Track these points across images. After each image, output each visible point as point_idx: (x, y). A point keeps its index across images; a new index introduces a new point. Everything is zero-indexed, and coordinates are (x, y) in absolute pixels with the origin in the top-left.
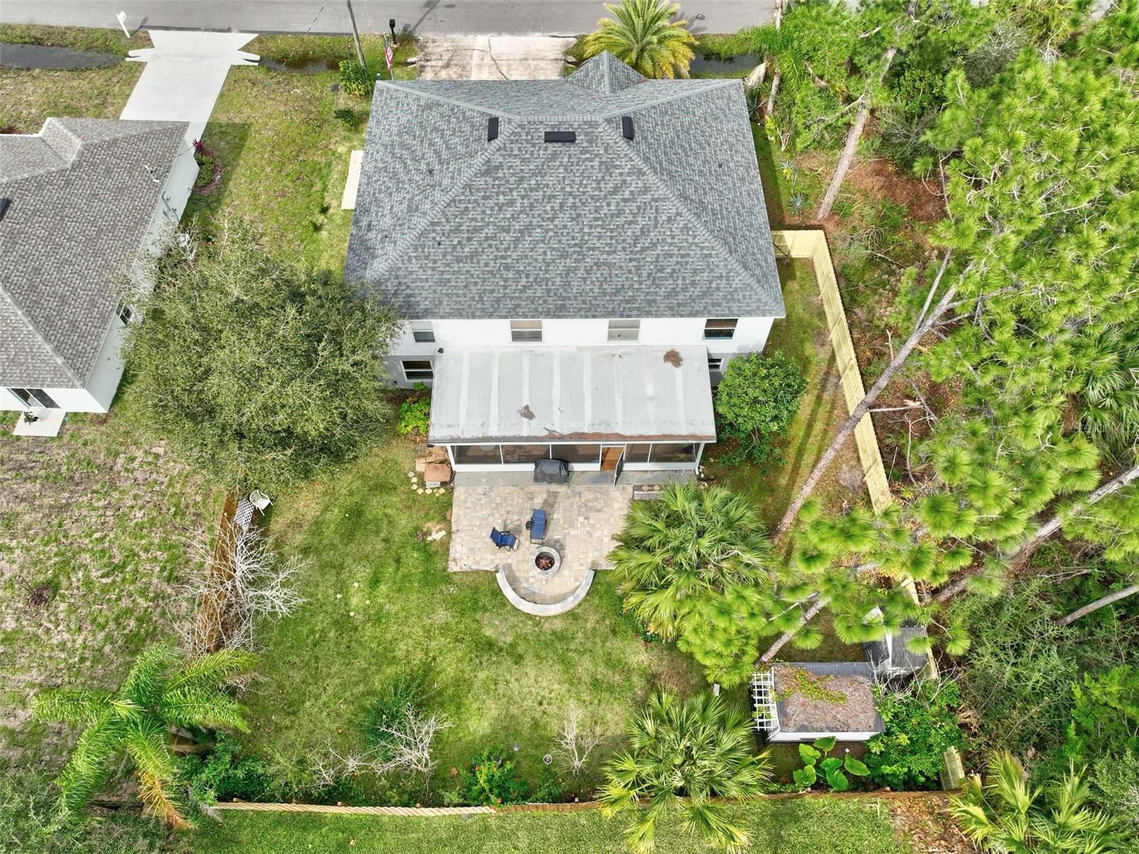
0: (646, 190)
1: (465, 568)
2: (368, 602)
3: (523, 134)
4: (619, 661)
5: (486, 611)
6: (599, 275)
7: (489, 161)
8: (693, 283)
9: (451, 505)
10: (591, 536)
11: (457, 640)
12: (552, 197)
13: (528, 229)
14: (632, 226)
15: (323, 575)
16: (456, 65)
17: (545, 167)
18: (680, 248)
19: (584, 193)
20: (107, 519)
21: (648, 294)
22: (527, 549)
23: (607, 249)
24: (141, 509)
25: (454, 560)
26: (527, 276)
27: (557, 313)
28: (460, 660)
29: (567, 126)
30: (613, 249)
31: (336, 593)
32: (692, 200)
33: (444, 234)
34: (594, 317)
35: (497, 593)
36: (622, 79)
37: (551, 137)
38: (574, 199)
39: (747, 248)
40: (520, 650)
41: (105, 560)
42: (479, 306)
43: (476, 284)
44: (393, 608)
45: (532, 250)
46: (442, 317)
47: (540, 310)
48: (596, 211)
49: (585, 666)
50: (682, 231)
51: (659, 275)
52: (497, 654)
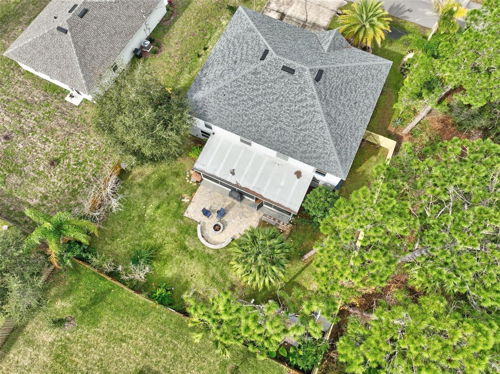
0: (313, 106)
1: (189, 217)
2: (152, 213)
3: (274, 63)
4: (225, 275)
5: (189, 235)
6: (279, 133)
7: (256, 69)
8: (315, 151)
9: (196, 191)
10: (239, 225)
11: (175, 241)
12: (274, 94)
13: (260, 103)
14: (301, 118)
15: (142, 197)
17: (277, 80)
18: (316, 135)
19: (288, 97)
20: (83, 144)
21: (295, 148)
22: (214, 220)
23: (287, 124)
24: (94, 145)
26: (252, 122)
27: (257, 141)
28: (173, 249)
29: (293, 66)
30: (289, 125)
31: (143, 205)
32: (331, 117)
33: (227, 92)
34: (270, 148)
35: (196, 231)
36: (337, 45)
37: (285, 68)
38: (283, 98)
39: (345, 145)
40: (194, 254)
41: (77, 159)
42: (229, 126)
44: (160, 220)
45: (258, 112)
46: (214, 125)
47: (251, 137)
48: (289, 107)
49: (213, 271)
50: (319, 129)
51: (303, 142)
52: (186, 252)
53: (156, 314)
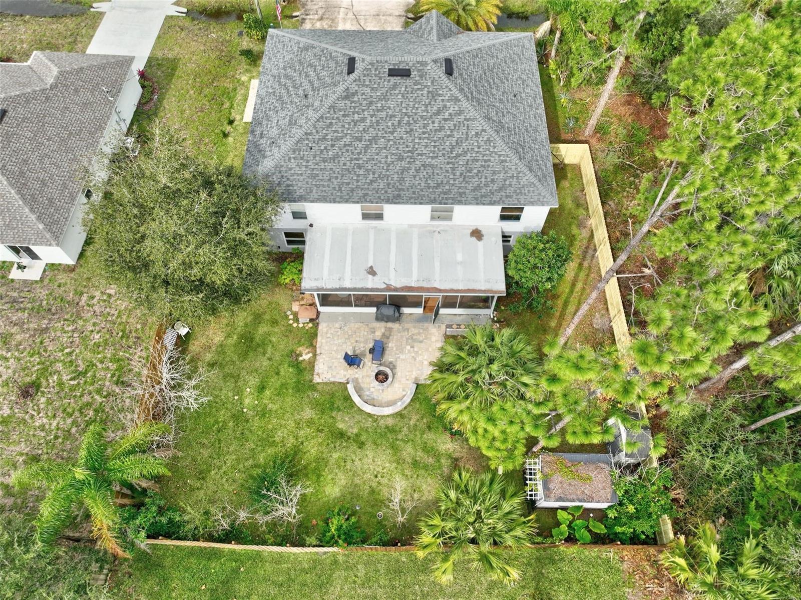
0: (460, 112)
1: (325, 380)
2: (256, 402)
3: (373, 70)
4: (432, 448)
5: (339, 410)
6: (425, 174)
7: (348, 89)
8: (493, 181)
9: (316, 335)
10: (415, 360)
11: (319, 431)
13: (375, 139)
14: (450, 138)
15: (225, 382)
16: (327, 18)
17: (388, 94)
18: (484, 155)
19: (416, 114)
20: (74, 339)
21: (460, 188)
22: (369, 368)
23: (431, 155)
24: (98, 332)
25: (318, 374)
26: (374, 173)
27: (394, 200)
28: (320, 444)
29: (405, 65)
30: (436, 155)
31: (234, 396)
32: (494, 121)
33: (314, 142)
34: (421, 203)
35: (348, 398)
36: (446, 31)
37: (393, 73)
38: (409, 118)
39: (532, 156)
40: (363, 438)
41: (73, 368)
42: (339, 194)
43: (337, 178)
44: (275, 407)
45: (378, 154)
46: (312, 202)
47: (382, 198)
48: (424, 127)
49: (408, 451)
50: (485, 143)
51: (468, 174)
52: (346, 441)
53: (344, 574)
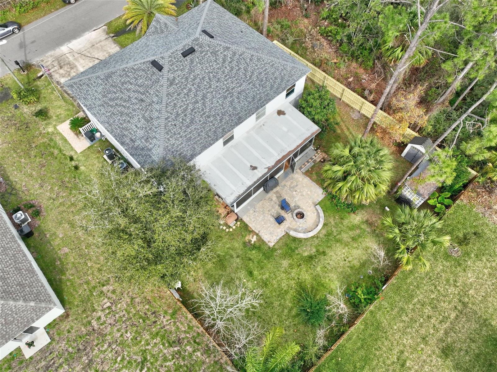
0: (234, 54)
1: (275, 241)
2: (255, 282)
3: (173, 59)
4: (353, 226)
5: (297, 248)
6: (243, 97)
7: (168, 79)
8: (276, 78)
9: (247, 225)
11: (299, 266)
12: (203, 78)
14: (240, 70)
17: (192, 68)
18: (262, 68)
19: (214, 69)
20: (116, 349)
21: (264, 92)
23: (238, 85)
25: (269, 242)
26: (218, 115)
27: (240, 121)
29: (187, 46)
30: (240, 84)
33: (174, 120)
35: (295, 239)
37: (185, 54)
38: (212, 73)
42: (210, 139)
43: (202, 131)
44: (267, 275)
45: (212, 104)
46: (200, 153)
47: (233, 124)
48: (223, 73)
49: (345, 237)
50: (258, 62)
51: (262, 83)
52: (316, 258)
